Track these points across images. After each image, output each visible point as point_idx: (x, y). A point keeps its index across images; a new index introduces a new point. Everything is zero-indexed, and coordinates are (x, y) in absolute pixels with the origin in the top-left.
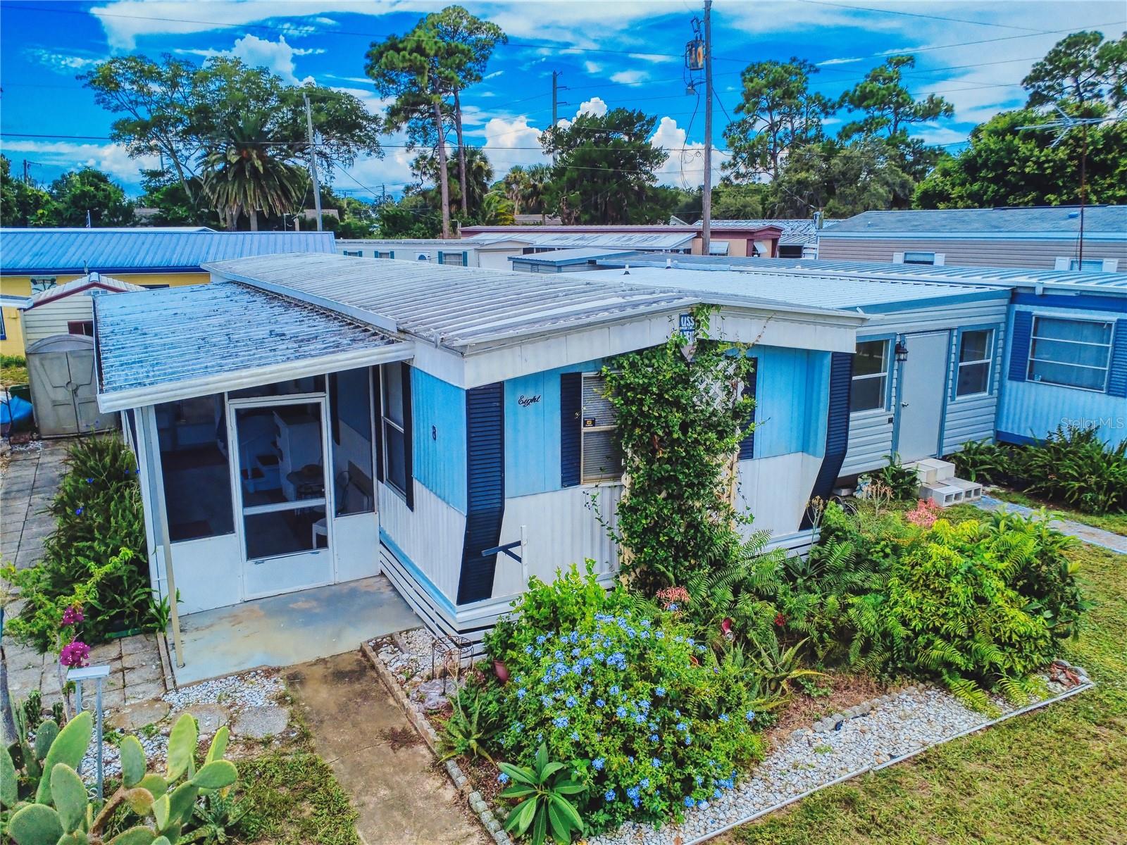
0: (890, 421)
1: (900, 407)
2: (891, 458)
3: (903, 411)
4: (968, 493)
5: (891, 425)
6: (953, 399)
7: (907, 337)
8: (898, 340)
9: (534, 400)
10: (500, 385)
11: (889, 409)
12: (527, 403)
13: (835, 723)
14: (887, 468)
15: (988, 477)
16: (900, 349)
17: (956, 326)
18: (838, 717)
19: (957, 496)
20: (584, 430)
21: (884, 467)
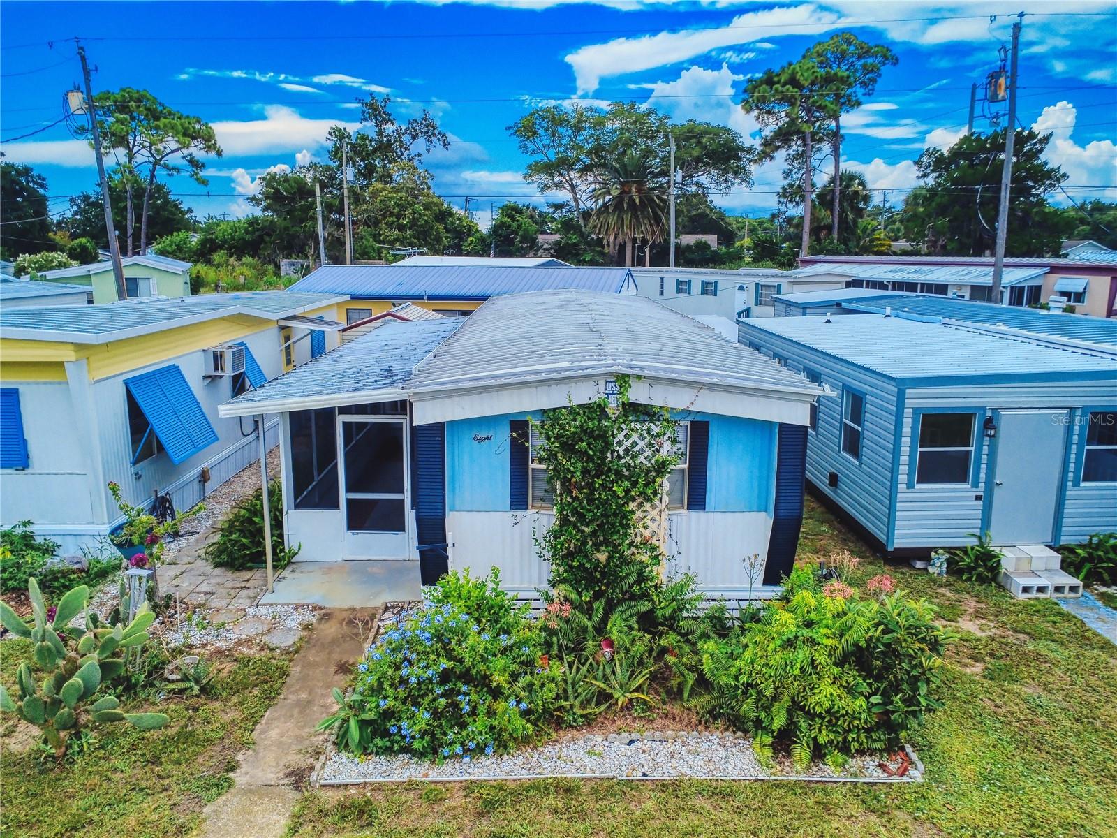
0: (978, 498)
1: (990, 485)
2: (980, 538)
3: (997, 491)
4: (1058, 589)
5: (981, 503)
6: (1076, 484)
7: (1002, 412)
8: (989, 414)
9: (487, 438)
10: (443, 424)
11: (976, 485)
12: (481, 440)
13: (630, 738)
14: (972, 548)
15: (1106, 576)
16: (989, 424)
17: (1080, 405)
18: (635, 735)
19: (1041, 589)
20: (531, 466)
21: (969, 545)
